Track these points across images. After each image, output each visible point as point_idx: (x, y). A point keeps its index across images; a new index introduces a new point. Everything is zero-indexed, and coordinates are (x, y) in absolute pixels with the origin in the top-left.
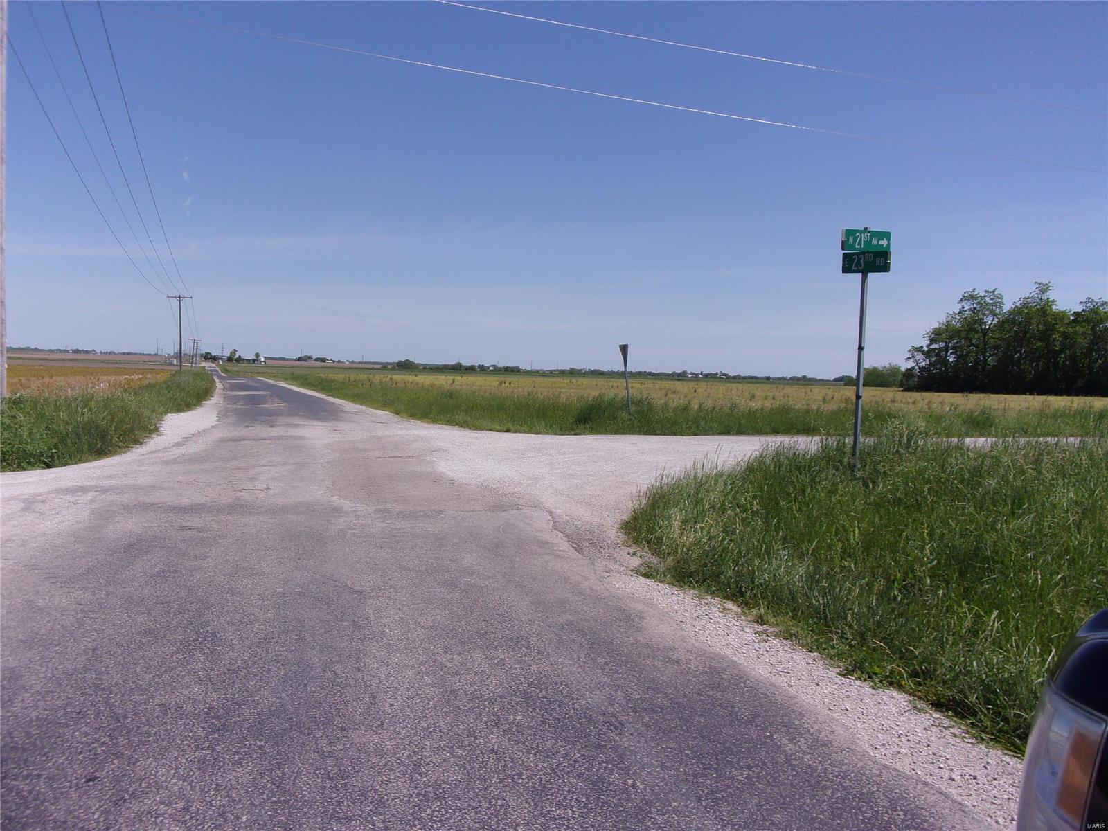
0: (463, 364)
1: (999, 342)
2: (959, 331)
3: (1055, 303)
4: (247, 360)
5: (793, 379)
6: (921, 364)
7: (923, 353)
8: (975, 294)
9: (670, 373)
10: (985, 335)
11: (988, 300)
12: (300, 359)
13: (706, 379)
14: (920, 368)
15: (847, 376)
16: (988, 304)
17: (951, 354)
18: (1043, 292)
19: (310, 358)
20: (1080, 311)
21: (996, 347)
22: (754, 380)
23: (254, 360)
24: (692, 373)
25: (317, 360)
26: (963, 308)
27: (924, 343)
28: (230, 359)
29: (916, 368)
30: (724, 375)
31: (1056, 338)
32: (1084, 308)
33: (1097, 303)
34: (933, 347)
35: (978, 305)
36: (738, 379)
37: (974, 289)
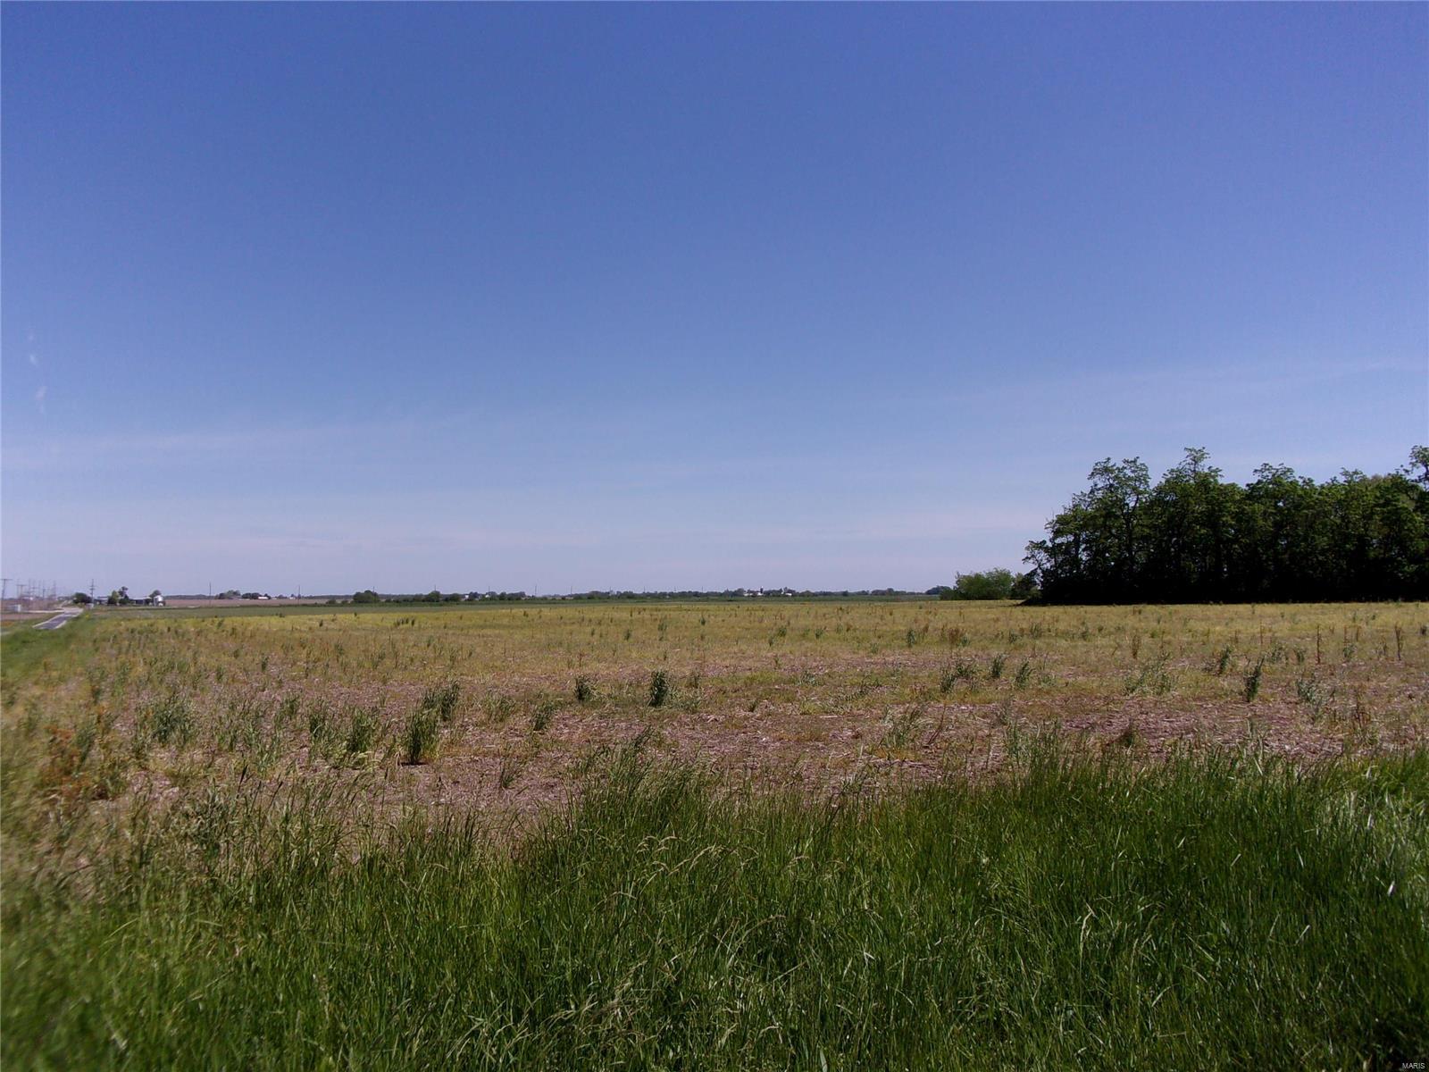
0: (441, 593)
1: (1147, 531)
2: (1094, 518)
3: (1219, 473)
4: (137, 601)
5: (876, 593)
6: (1045, 566)
7: (1047, 550)
8: (1110, 465)
9: (722, 592)
10: (1128, 521)
11: (1128, 472)
12: (221, 596)
13: (767, 599)
14: (1043, 572)
15: (943, 587)
16: (1130, 479)
17: (1084, 550)
18: (1196, 461)
19: (236, 594)
20: (1255, 482)
21: (1146, 538)
22: (827, 597)
23: (147, 602)
24: (749, 592)
25: (246, 596)
26: (1096, 485)
27: (1046, 536)
28: (111, 601)
29: (1039, 571)
30: (790, 591)
31: (1227, 521)
32: (1260, 478)
33: (1277, 470)
34: (1058, 541)
35: (1116, 480)
36: (807, 597)
37: (1109, 459)
